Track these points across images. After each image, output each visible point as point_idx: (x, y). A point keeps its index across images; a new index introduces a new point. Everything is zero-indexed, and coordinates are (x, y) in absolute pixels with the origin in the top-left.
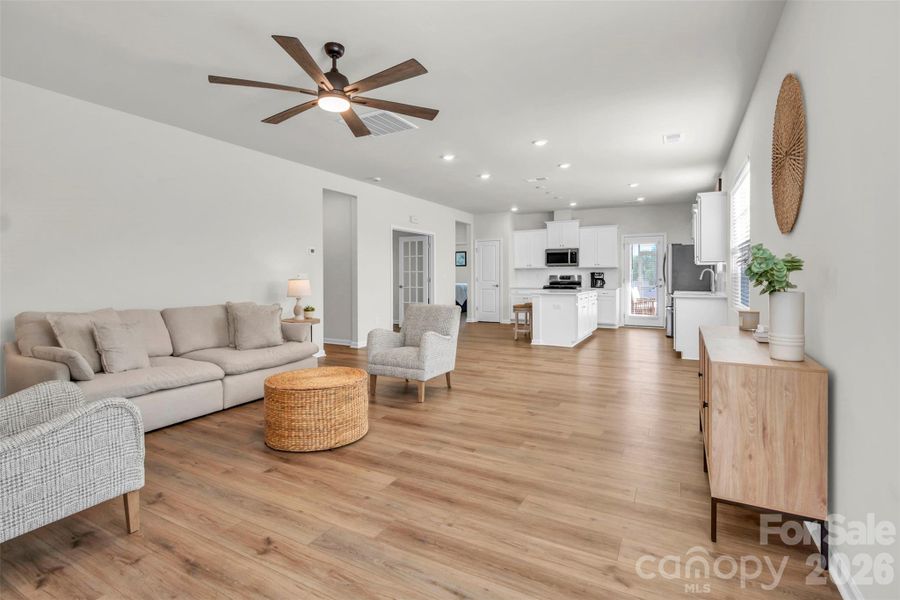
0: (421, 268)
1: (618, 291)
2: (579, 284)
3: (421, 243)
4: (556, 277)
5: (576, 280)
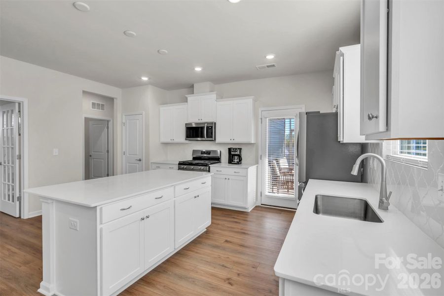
2: (219, 159)
4: (197, 151)
5: (217, 155)
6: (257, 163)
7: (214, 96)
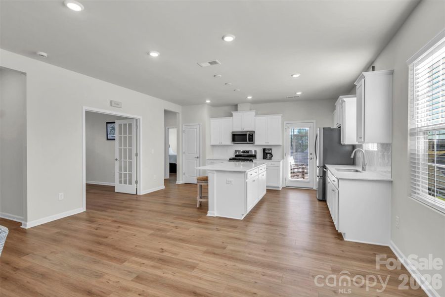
0: (130, 145)
1: (281, 162)
2: (255, 156)
3: (130, 125)
4: (238, 151)
5: (253, 153)
6: (283, 158)
7: (253, 113)
